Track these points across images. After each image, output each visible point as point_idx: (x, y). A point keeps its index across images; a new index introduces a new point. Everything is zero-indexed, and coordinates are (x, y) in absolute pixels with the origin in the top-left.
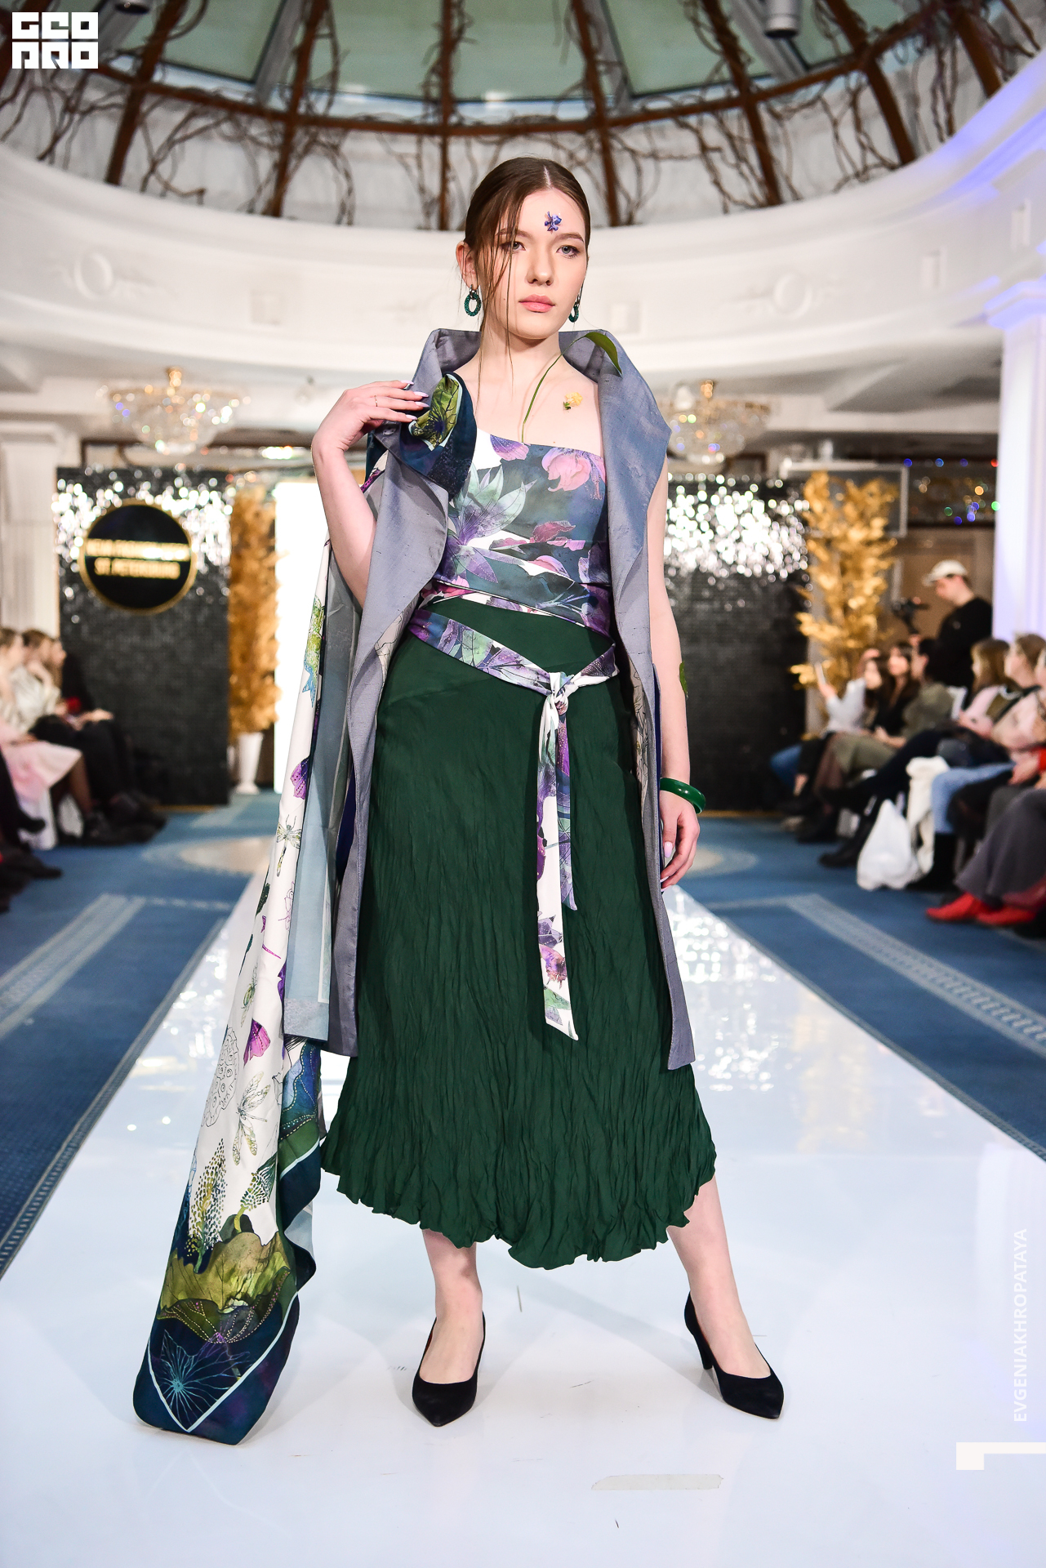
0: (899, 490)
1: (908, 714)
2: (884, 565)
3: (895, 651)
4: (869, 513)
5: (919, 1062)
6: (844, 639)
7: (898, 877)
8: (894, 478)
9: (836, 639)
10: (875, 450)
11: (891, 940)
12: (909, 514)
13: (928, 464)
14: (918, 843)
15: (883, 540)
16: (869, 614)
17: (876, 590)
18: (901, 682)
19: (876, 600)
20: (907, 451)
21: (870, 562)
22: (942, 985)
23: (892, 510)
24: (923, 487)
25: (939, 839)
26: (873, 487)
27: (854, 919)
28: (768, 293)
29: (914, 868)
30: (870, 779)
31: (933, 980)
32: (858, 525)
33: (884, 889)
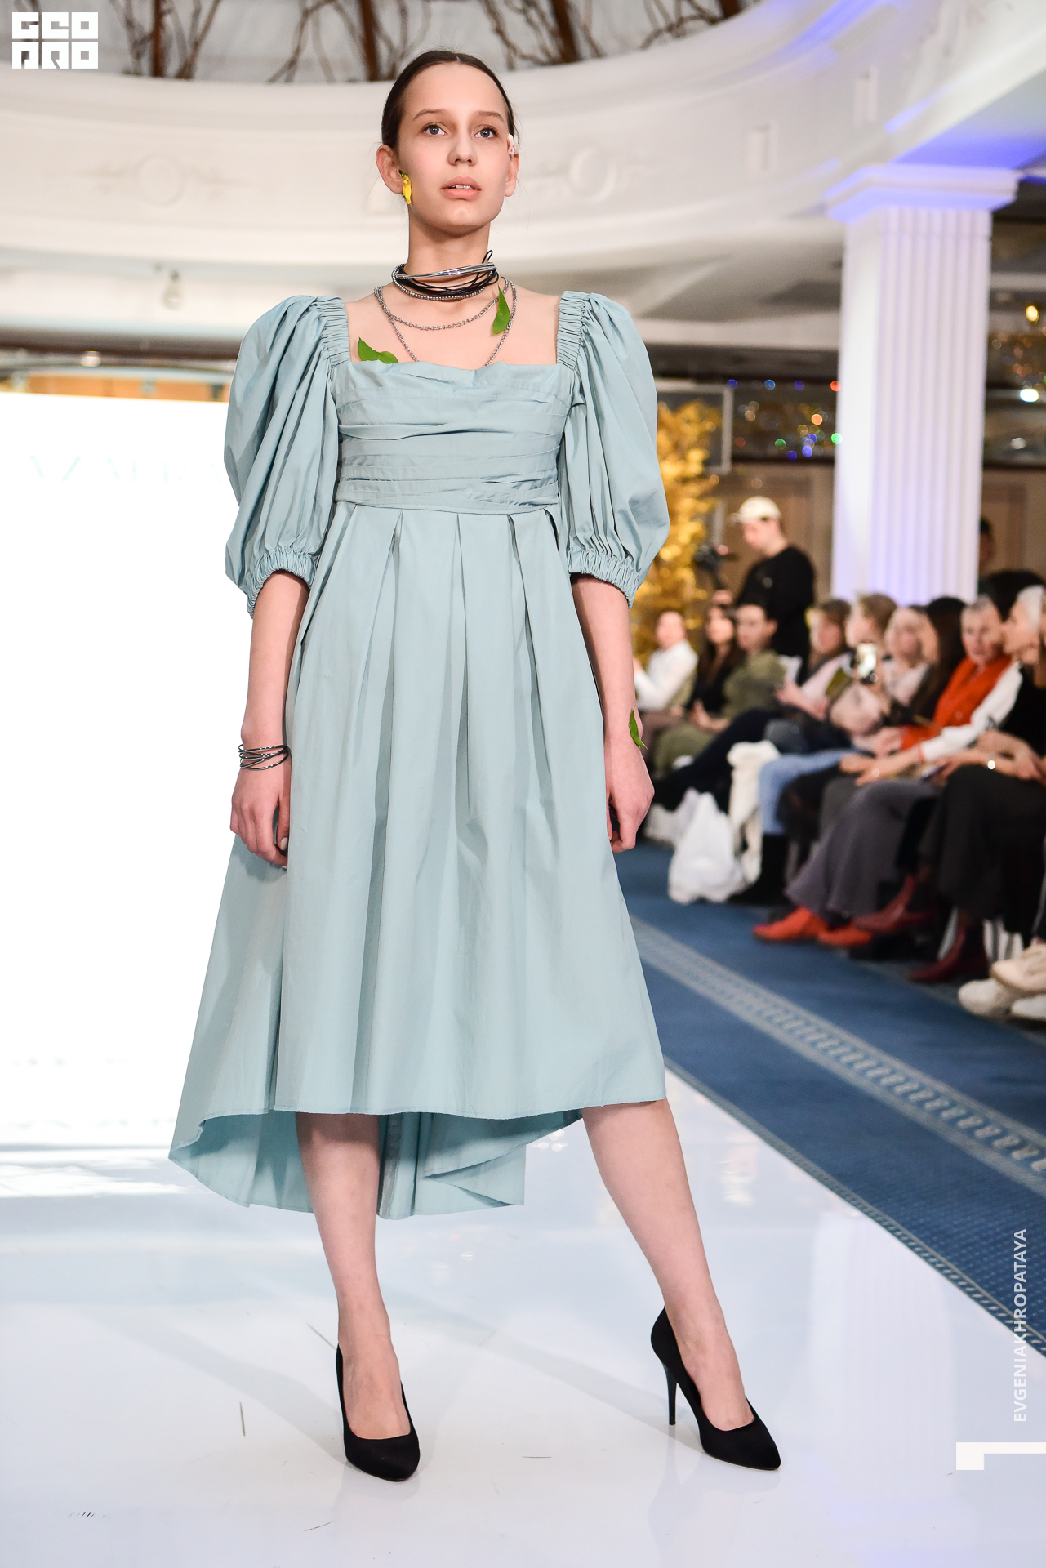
0: (721, 415)
1: (730, 688)
2: (703, 507)
3: (716, 614)
4: (685, 443)
5: (742, 1114)
6: (654, 597)
7: (719, 887)
8: (714, 401)
9: (646, 597)
10: (693, 367)
11: (710, 964)
12: (734, 446)
13: (756, 386)
14: (744, 846)
15: (702, 477)
16: (685, 567)
17: (694, 538)
18: (723, 651)
19: (692, 550)
20: (732, 369)
21: (687, 504)
22: (770, 1019)
23: (712, 441)
24: (750, 413)
25: (768, 841)
26: (690, 412)
27: (664, 938)
28: (562, 170)
29: (738, 877)
30: (686, 769)
31: (760, 1013)
32: (673, 457)
33: (701, 902)
